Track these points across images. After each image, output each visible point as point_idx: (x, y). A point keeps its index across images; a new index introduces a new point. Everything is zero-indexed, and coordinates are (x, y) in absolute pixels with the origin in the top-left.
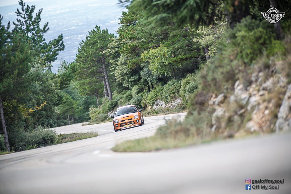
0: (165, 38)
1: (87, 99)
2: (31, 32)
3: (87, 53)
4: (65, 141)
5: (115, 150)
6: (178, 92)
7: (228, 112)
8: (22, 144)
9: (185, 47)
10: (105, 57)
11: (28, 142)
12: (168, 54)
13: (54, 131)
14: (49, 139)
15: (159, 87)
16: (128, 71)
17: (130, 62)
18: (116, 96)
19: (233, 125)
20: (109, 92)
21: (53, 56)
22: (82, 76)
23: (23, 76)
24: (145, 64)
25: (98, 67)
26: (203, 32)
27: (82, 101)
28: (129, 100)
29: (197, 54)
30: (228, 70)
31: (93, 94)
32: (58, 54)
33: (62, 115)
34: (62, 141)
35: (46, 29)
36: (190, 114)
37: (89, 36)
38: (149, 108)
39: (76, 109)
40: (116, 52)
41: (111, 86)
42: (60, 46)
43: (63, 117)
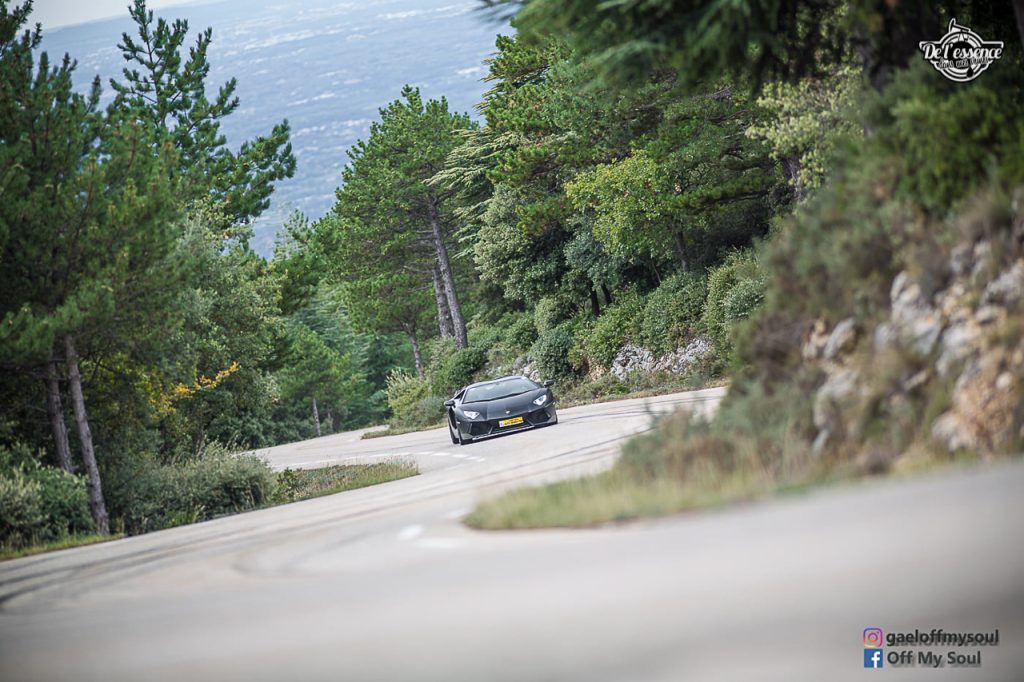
0: (648, 126)
1: (380, 347)
2: (175, 113)
3: (376, 184)
4: (303, 494)
5: (476, 523)
6: (698, 315)
7: (869, 384)
8: (150, 506)
9: (720, 157)
10: (437, 197)
11: (172, 501)
12: (658, 184)
13: (262, 461)
14: (244, 489)
15: (630, 299)
16: (519, 244)
17: (525, 212)
18: (480, 332)
19: (885, 430)
20: (457, 321)
21: (255, 196)
22: (360, 266)
23: (150, 271)
24: (581, 220)
25: (413, 233)
26: (777, 102)
27: (361, 354)
28: (526, 347)
29: (763, 182)
30: (867, 236)
31: (401, 328)
32: (271, 190)
33: (293, 405)
34: (291, 496)
35: (229, 101)
36: (737, 391)
37: (381, 122)
38: (597, 374)
39: (340, 381)
40: (475, 180)
41: (461, 296)
42: (281, 161)
43: (294, 409)
